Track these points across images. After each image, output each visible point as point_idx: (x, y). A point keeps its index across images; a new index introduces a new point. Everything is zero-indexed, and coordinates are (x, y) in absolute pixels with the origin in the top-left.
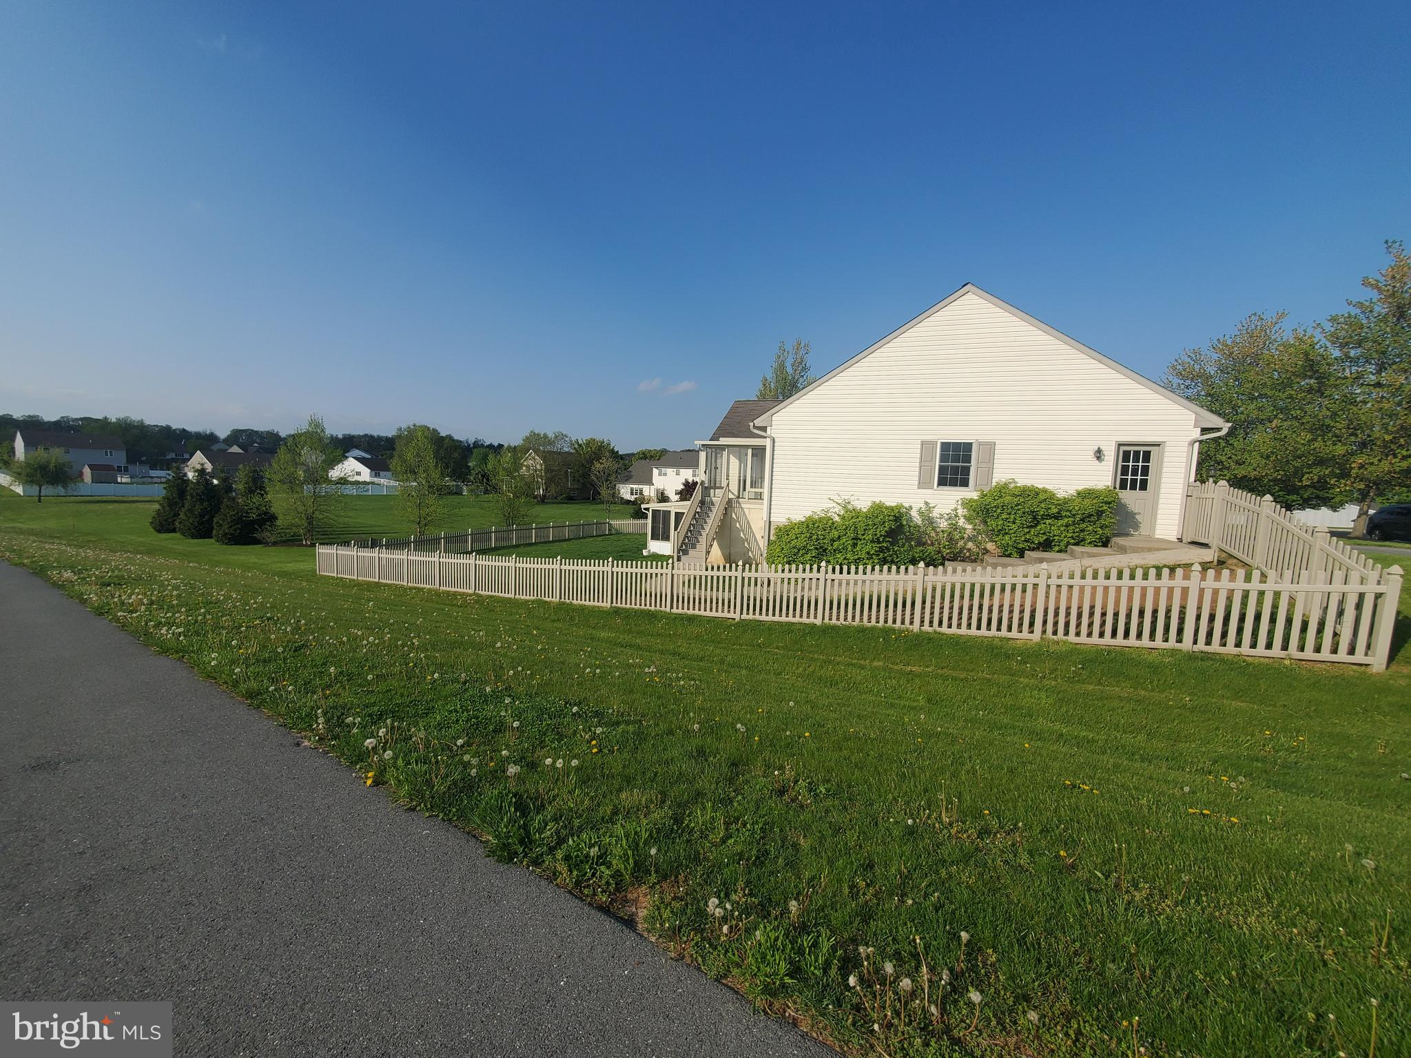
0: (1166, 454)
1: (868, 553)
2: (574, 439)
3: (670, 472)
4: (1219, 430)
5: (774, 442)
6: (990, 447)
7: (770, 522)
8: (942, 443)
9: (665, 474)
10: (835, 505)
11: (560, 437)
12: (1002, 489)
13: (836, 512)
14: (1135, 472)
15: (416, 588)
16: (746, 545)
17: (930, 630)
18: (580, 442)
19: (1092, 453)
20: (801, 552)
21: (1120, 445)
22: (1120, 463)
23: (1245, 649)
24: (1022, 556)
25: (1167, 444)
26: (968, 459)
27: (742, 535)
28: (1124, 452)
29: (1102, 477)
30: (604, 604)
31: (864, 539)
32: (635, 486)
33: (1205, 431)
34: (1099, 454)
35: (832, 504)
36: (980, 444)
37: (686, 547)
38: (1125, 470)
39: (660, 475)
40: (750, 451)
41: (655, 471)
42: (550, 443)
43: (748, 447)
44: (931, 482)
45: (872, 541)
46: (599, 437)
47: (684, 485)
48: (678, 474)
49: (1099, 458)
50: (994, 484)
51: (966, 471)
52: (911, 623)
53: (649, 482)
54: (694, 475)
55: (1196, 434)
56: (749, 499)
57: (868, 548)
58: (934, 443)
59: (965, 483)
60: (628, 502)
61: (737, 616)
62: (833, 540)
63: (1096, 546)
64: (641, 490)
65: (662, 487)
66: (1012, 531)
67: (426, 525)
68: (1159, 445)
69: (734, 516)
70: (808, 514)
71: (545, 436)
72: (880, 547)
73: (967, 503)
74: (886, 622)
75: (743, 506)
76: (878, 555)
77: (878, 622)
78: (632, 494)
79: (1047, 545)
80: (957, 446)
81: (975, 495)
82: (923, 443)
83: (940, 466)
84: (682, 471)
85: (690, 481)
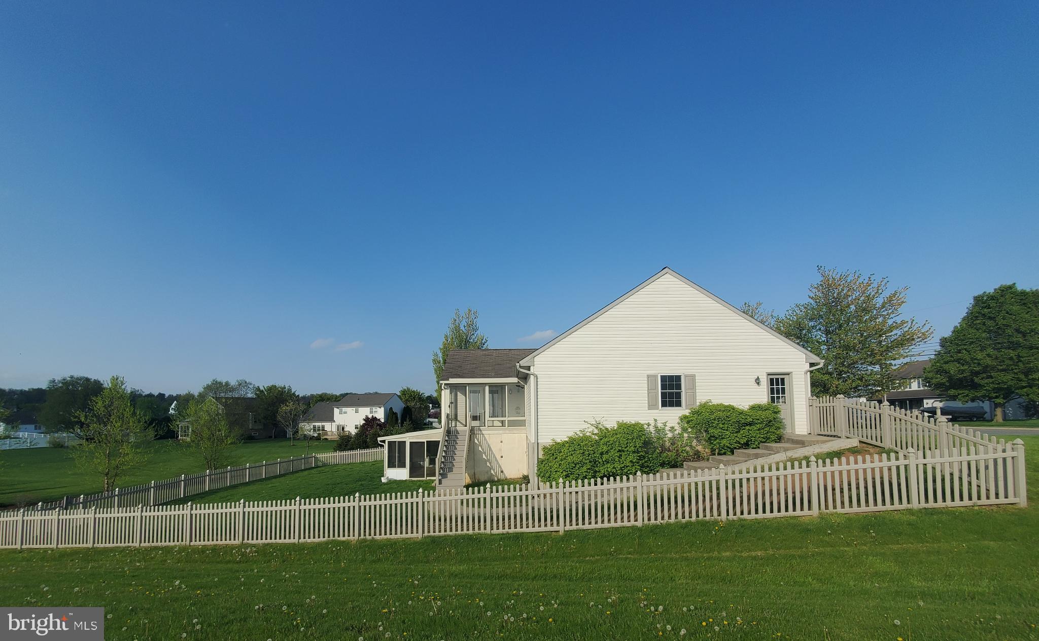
0: (794, 380)
1: (631, 461)
2: (256, 386)
3: (350, 411)
4: (817, 364)
5: (537, 378)
6: (692, 378)
7: (538, 443)
8: (661, 376)
9: (345, 413)
10: (589, 426)
11: (243, 384)
12: (704, 406)
13: (590, 430)
14: (778, 393)
15: (162, 548)
16: (488, 464)
17: (735, 518)
18: (262, 388)
19: (754, 380)
20: (578, 466)
21: (768, 374)
22: (770, 387)
23: (949, 503)
24: (733, 453)
25: (793, 373)
26: (679, 387)
27: (484, 457)
28: (771, 379)
29: (761, 396)
30: (415, 535)
31: (628, 451)
32: (317, 424)
33: (812, 365)
34: (758, 381)
35: (586, 426)
36: (686, 376)
37: (444, 471)
38: (772, 391)
39: (341, 413)
40: (487, 388)
41: (336, 411)
42: (233, 389)
43: (486, 384)
44: (656, 404)
45: (634, 452)
46: (279, 383)
47: (364, 420)
48: (357, 412)
49: (758, 383)
50: (698, 404)
51: (679, 395)
52: (719, 515)
53: (331, 419)
54: (371, 412)
55: (807, 367)
56: (488, 427)
57: (631, 458)
58: (655, 376)
59: (679, 404)
60: (312, 438)
61: (561, 529)
62: (602, 454)
63: (776, 442)
64: (323, 427)
65: (342, 423)
66: (728, 436)
67: (116, 475)
68: (789, 374)
69: (476, 441)
70: (571, 434)
71: (227, 384)
72: (639, 456)
73: (683, 418)
74: (698, 516)
75: (484, 432)
76: (638, 463)
77: (690, 517)
78: (314, 430)
79: (746, 445)
80: (671, 377)
81: (687, 412)
82: (648, 376)
83: (662, 393)
84: (361, 409)
85: (370, 416)
